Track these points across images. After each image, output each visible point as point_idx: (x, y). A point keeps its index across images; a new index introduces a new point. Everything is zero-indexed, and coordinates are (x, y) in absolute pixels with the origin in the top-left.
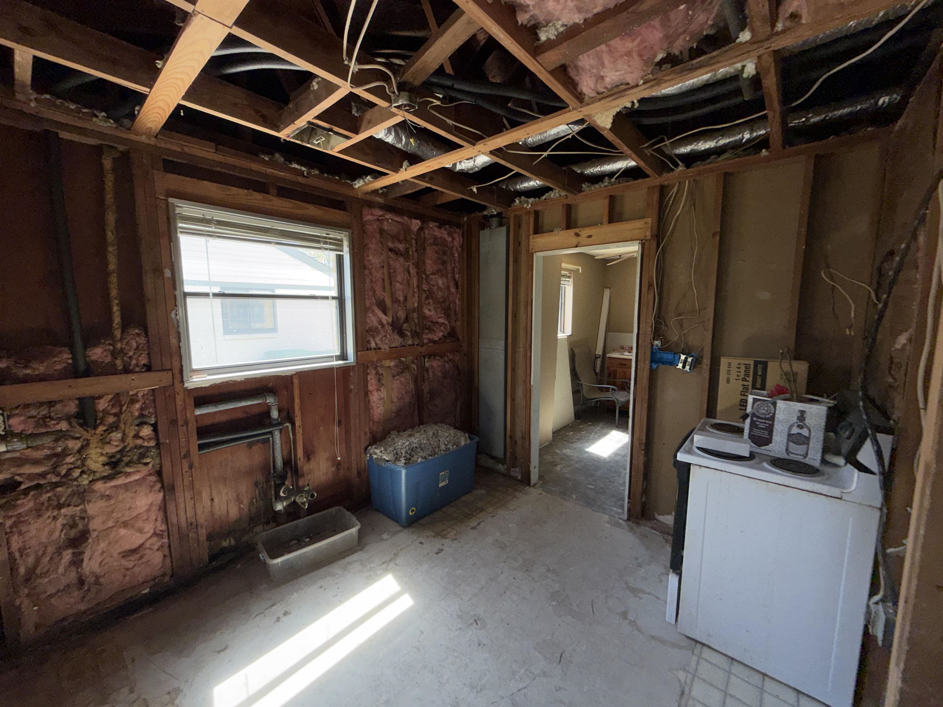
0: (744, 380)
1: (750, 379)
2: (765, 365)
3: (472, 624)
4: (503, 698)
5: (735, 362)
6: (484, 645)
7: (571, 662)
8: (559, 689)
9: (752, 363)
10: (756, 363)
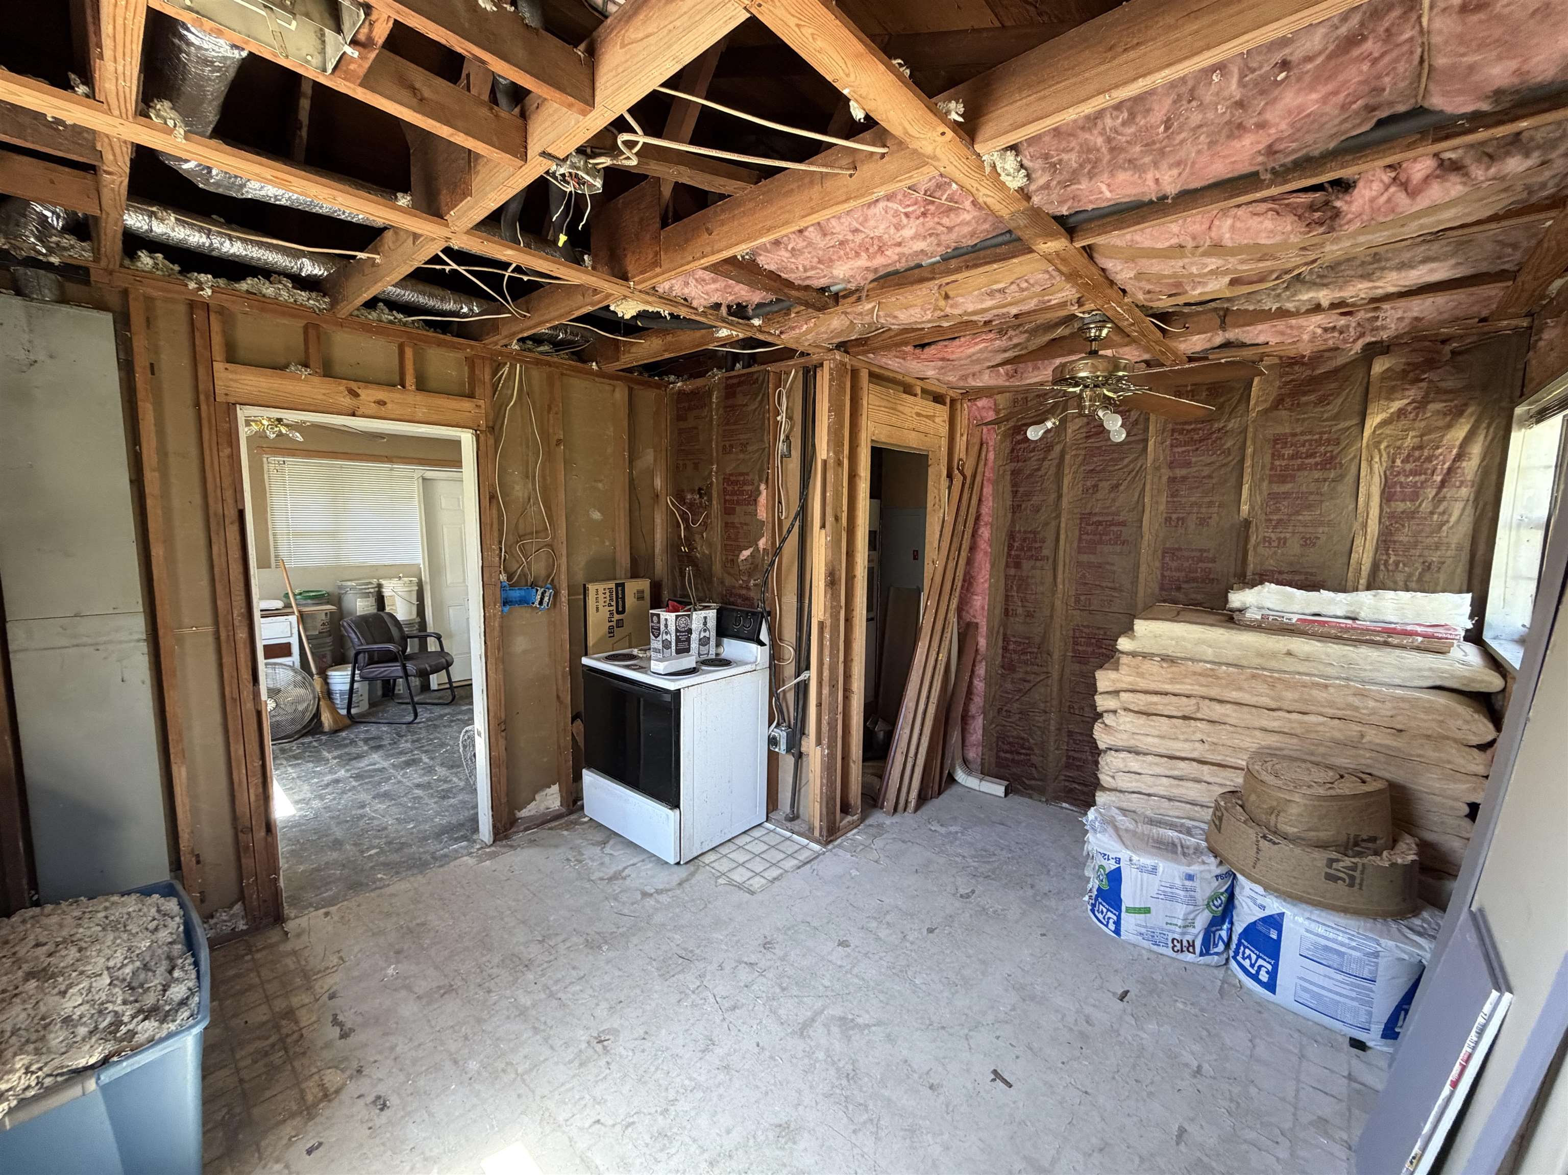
0: (610, 605)
1: (614, 603)
2: (623, 585)
3: (605, 1048)
4: (724, 1019)
5: (601, 587)
6: (646, 1033)
7: (692, 951)
8: (721, 967)
9: (613, 586)
10: (617, 585)
